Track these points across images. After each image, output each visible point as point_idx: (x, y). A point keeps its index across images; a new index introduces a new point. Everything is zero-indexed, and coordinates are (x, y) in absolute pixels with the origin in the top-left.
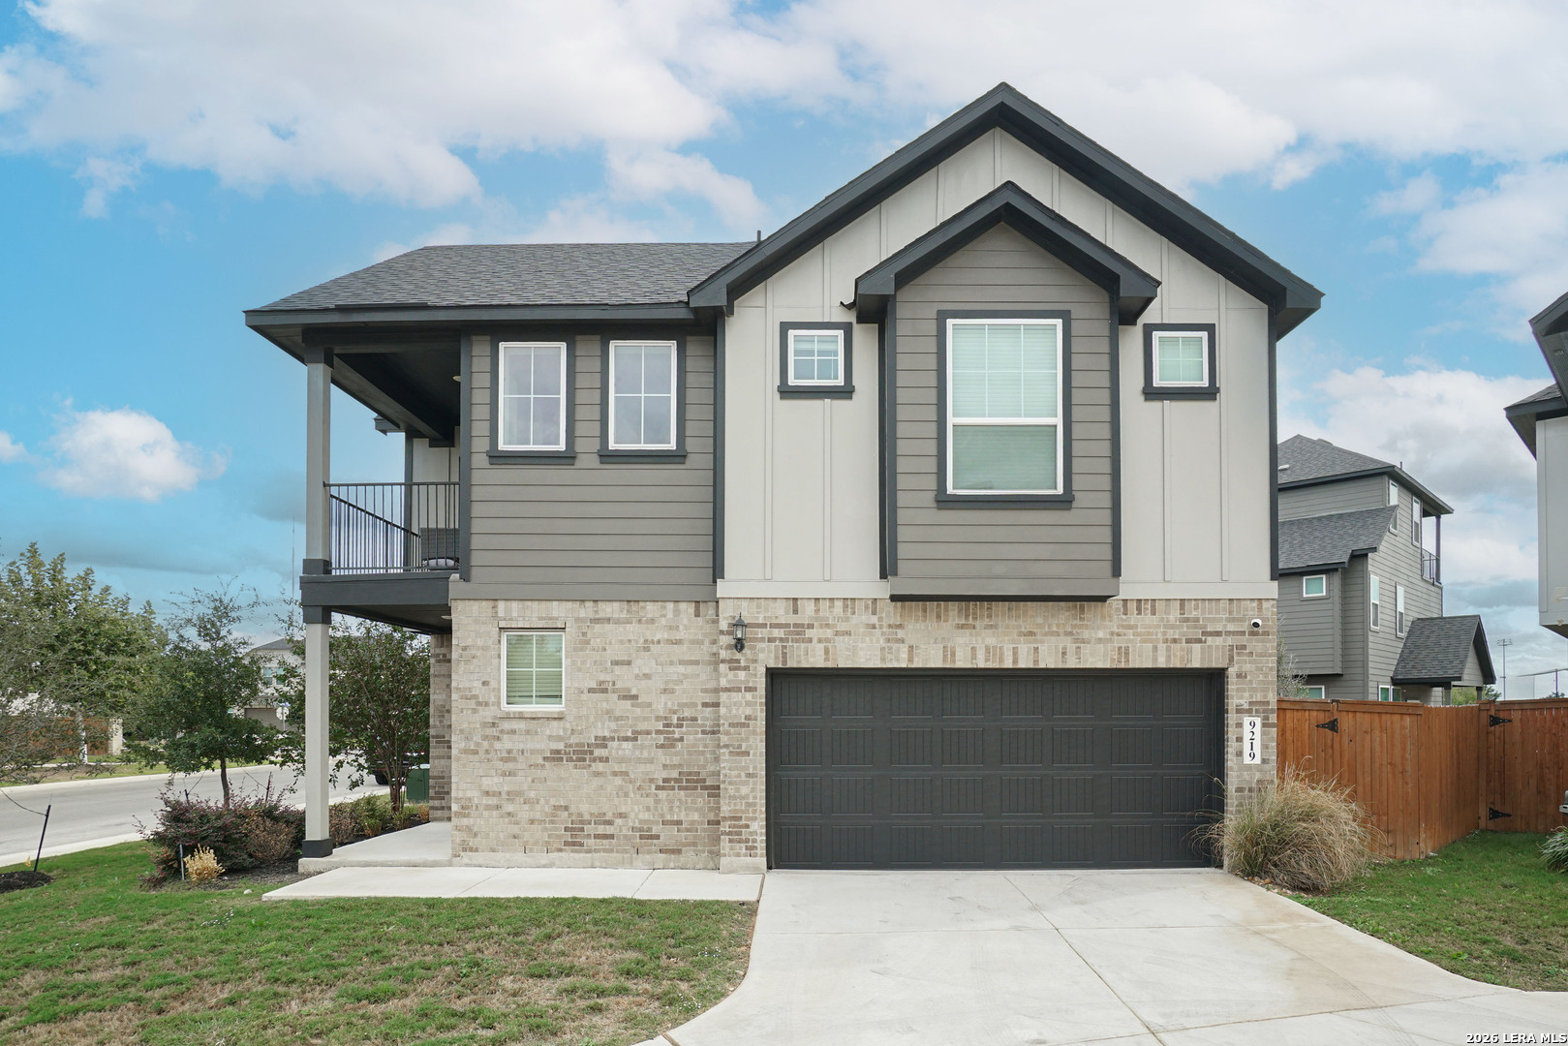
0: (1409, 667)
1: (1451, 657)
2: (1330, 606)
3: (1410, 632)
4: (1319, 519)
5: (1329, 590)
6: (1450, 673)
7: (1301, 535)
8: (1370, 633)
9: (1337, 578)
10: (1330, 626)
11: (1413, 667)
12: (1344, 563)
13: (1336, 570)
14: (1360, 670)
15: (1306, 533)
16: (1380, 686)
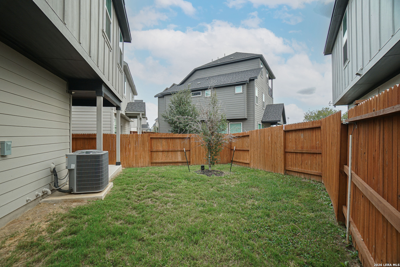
0: (266, 118)
1: (277, 115)
2: (243, 96)
3: (266, 108)
4: (241, 72)
5: (243, 91)
6: (277, 119)
7: (236, 75)
8: (255, 105)
9: (245, 86)
10: (243, 102)
11: (267, 118)
12: (247, 81)
13: (245, 84)
14: (252, 117)
15: (237, 75)
16: (258, 123)
